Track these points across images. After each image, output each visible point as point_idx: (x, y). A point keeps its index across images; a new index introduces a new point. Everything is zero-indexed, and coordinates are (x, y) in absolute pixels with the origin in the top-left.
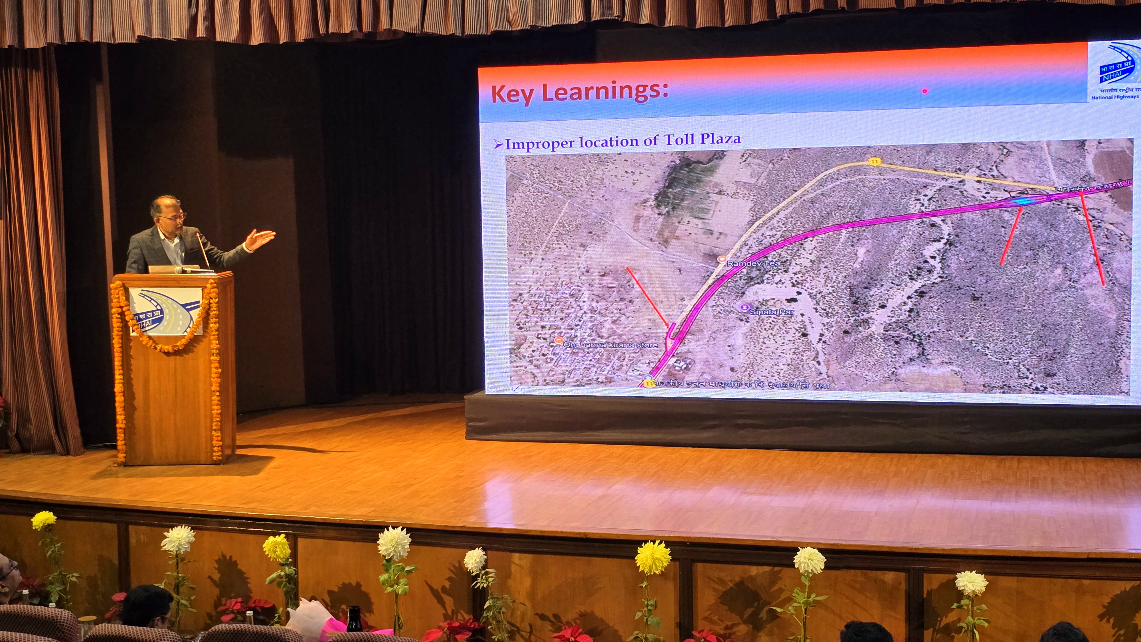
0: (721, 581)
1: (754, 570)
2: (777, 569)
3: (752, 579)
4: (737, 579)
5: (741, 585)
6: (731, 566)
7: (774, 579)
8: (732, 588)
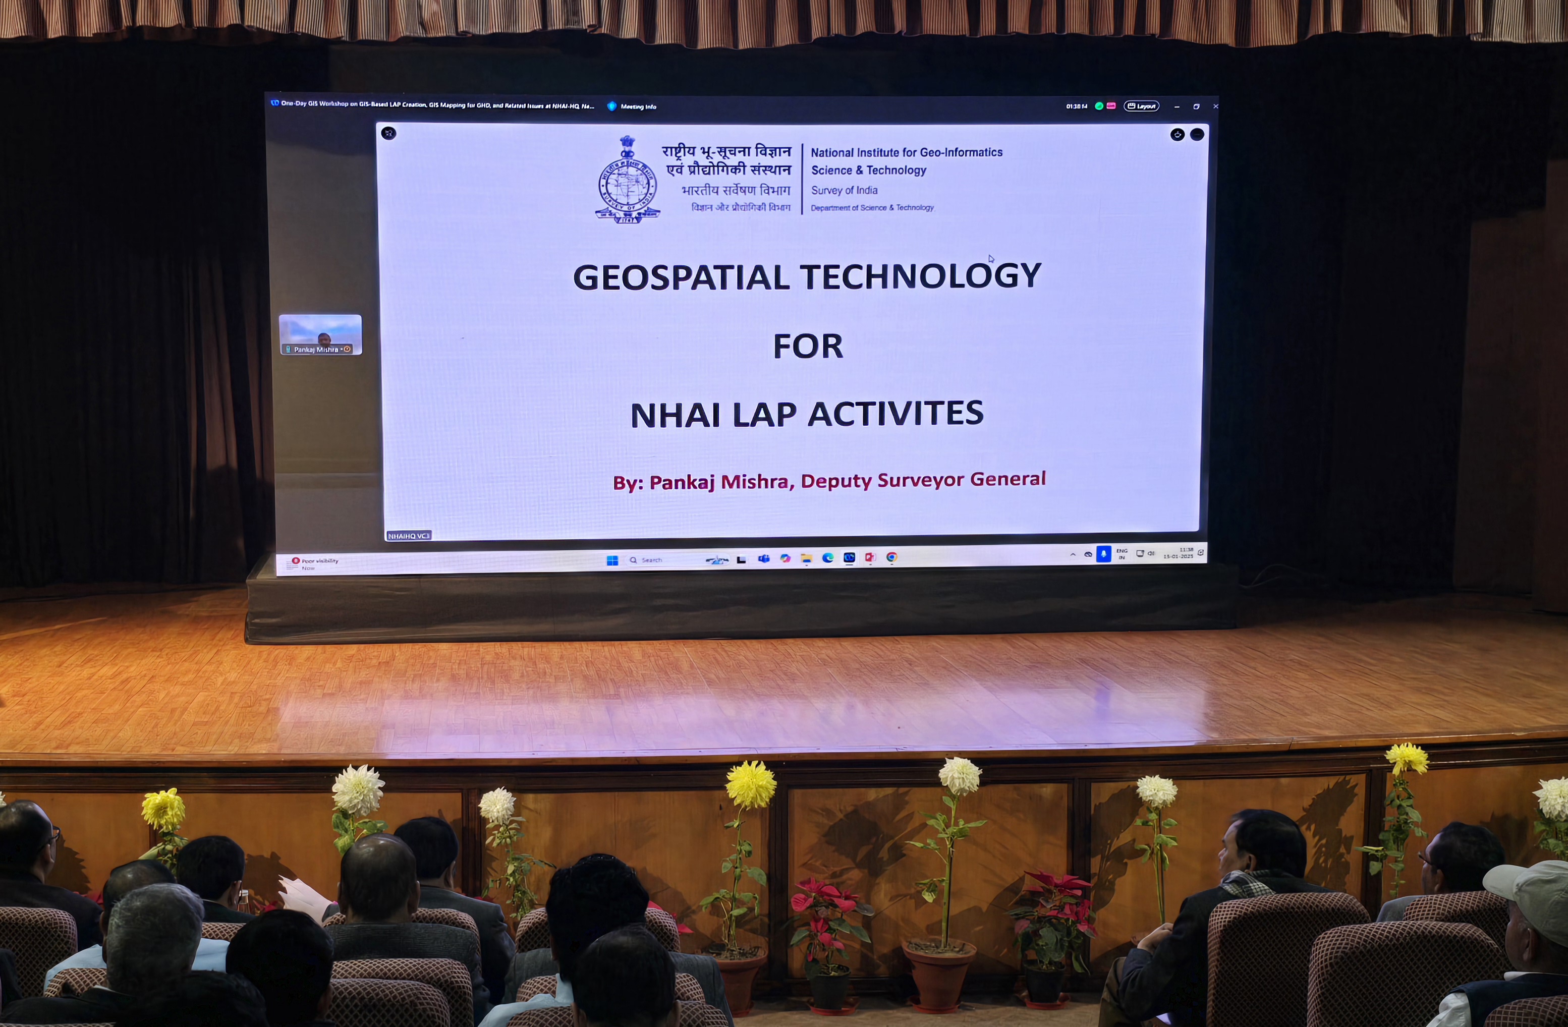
0: (828, 812)
1: (872, 794)
2: (902, 790)
3: (869, 804)
4: (850, 809)
5: (855, 815)
6: (840, 790)
7: (899, 804)
8: (841, 820)
